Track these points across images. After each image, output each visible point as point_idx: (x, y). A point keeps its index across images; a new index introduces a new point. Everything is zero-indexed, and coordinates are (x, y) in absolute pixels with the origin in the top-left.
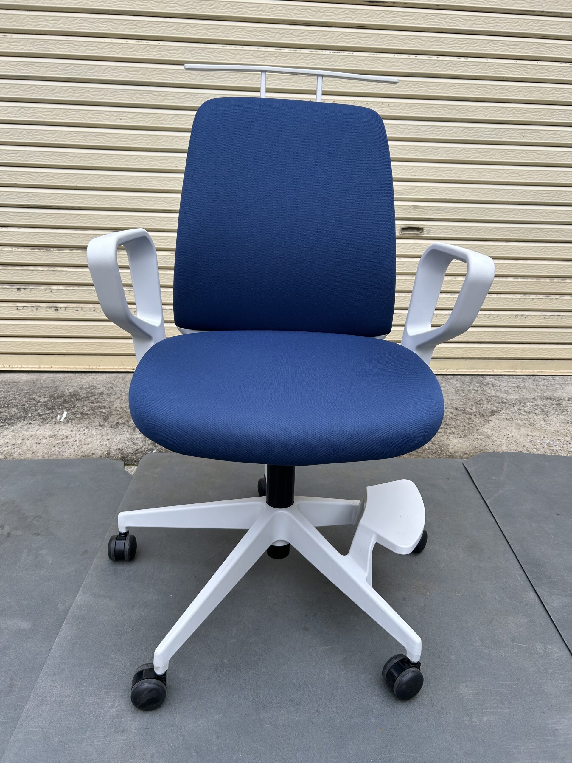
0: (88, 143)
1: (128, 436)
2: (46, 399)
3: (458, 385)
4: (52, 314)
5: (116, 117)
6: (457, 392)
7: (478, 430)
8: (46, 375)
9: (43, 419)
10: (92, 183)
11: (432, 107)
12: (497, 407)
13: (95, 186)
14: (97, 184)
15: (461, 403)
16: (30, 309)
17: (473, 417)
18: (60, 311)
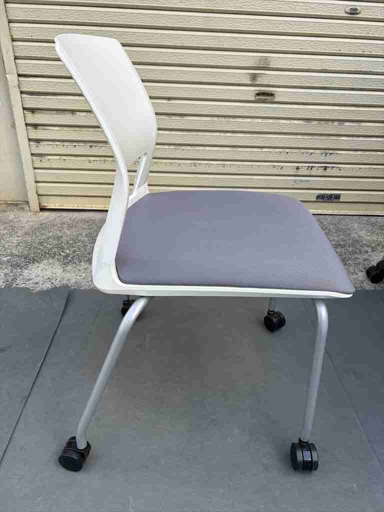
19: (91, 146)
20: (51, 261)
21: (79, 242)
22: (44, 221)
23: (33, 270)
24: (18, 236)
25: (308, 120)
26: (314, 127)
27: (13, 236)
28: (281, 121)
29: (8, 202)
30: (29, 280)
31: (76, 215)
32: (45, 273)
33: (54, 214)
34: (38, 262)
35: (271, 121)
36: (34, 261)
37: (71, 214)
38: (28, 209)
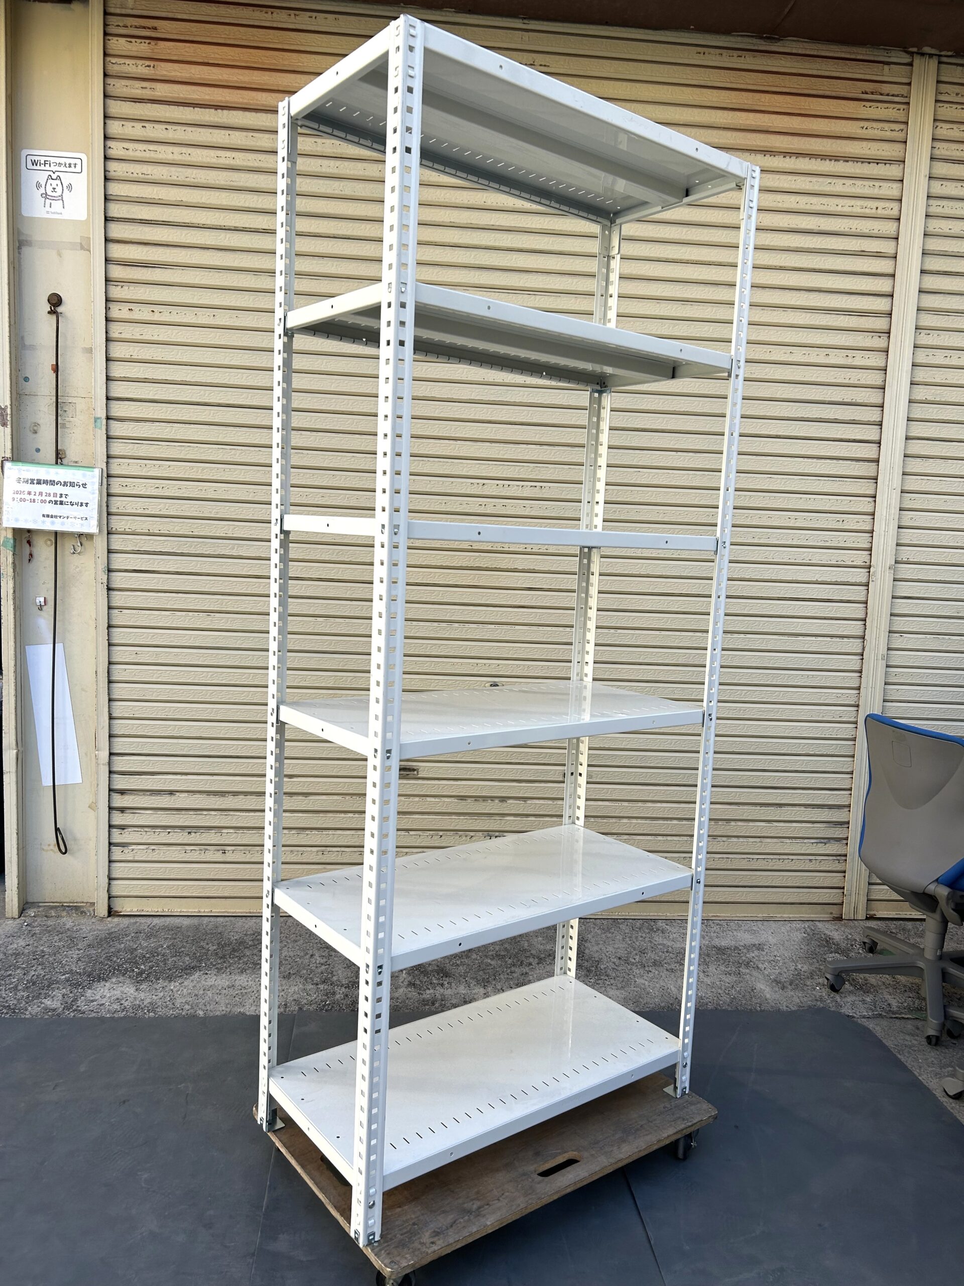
1: (301, 986)
2: (215, 947)
3: (627, 931)
4: (219, 857)
6: (624, 939)
7: (635, 981)
8: (207, 918)
9: (217, 968)
12: (660, 957)
15: (626, 952)
16: (198, 852)
17: (634, 967)
18: (227, 854)
19: (189, 833)
20: (121, 979)
21: (158, 956)
22: (113, 930)
23: (98, 989)
24: (79, 949)
25: (462, 798)
26: (471, 806)
27: (73, 949)
28: (429, 799)
29: (65, 904)
30: (93, 1001)
31: (156, 921)
32: (113, 992)
33: (126, 921)
34: (104, 979)
35: (417, 799)
36: (100, 979)
37: (149, 920)
38: (92, 912)
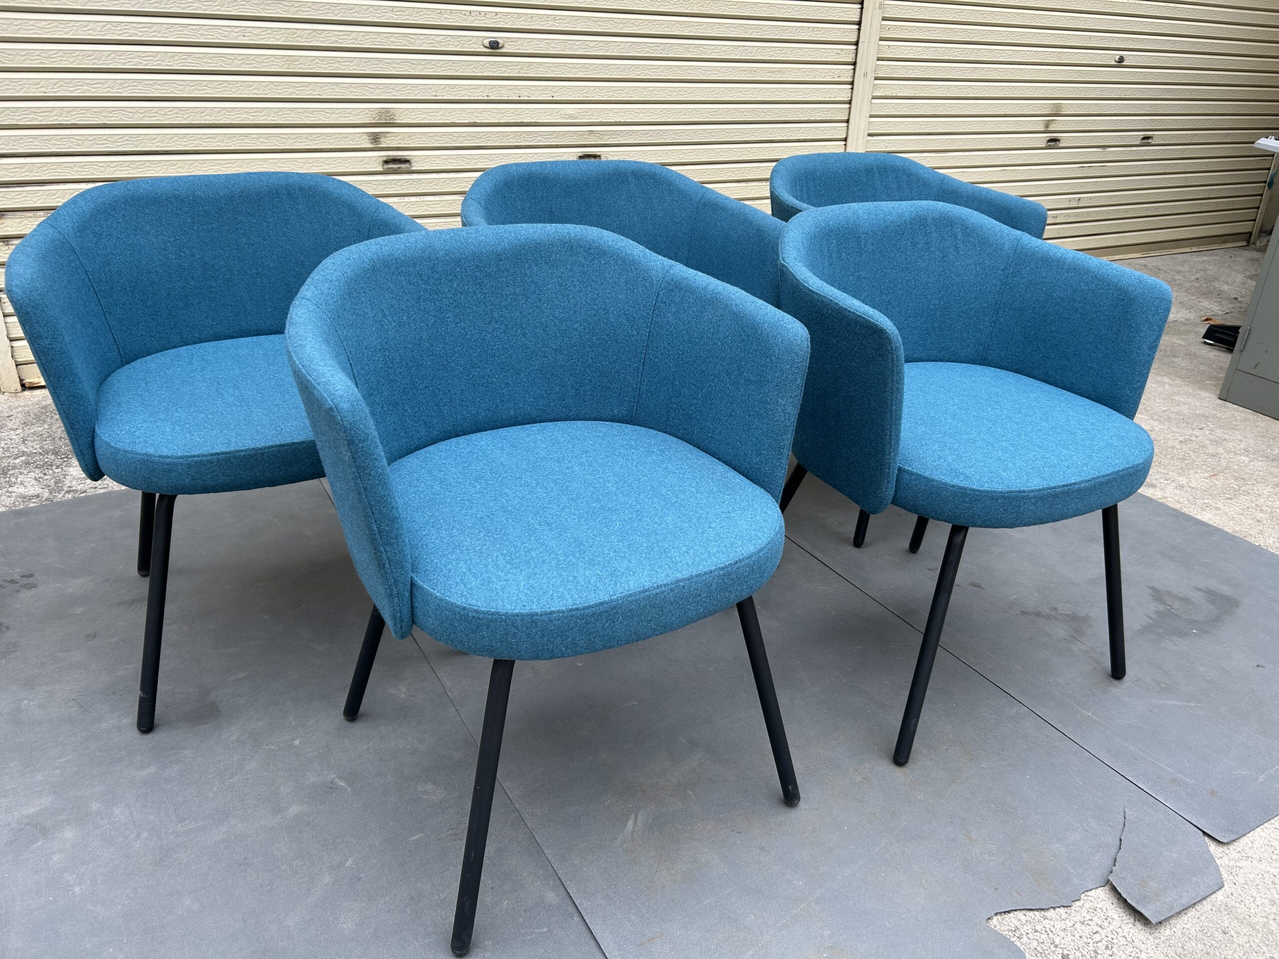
0: (202, 67)
5: (238, 34)
10: (211, 119)
11: (598, 21)
13: (216, 122)
14: (218, 120)
24: (13, 429)
